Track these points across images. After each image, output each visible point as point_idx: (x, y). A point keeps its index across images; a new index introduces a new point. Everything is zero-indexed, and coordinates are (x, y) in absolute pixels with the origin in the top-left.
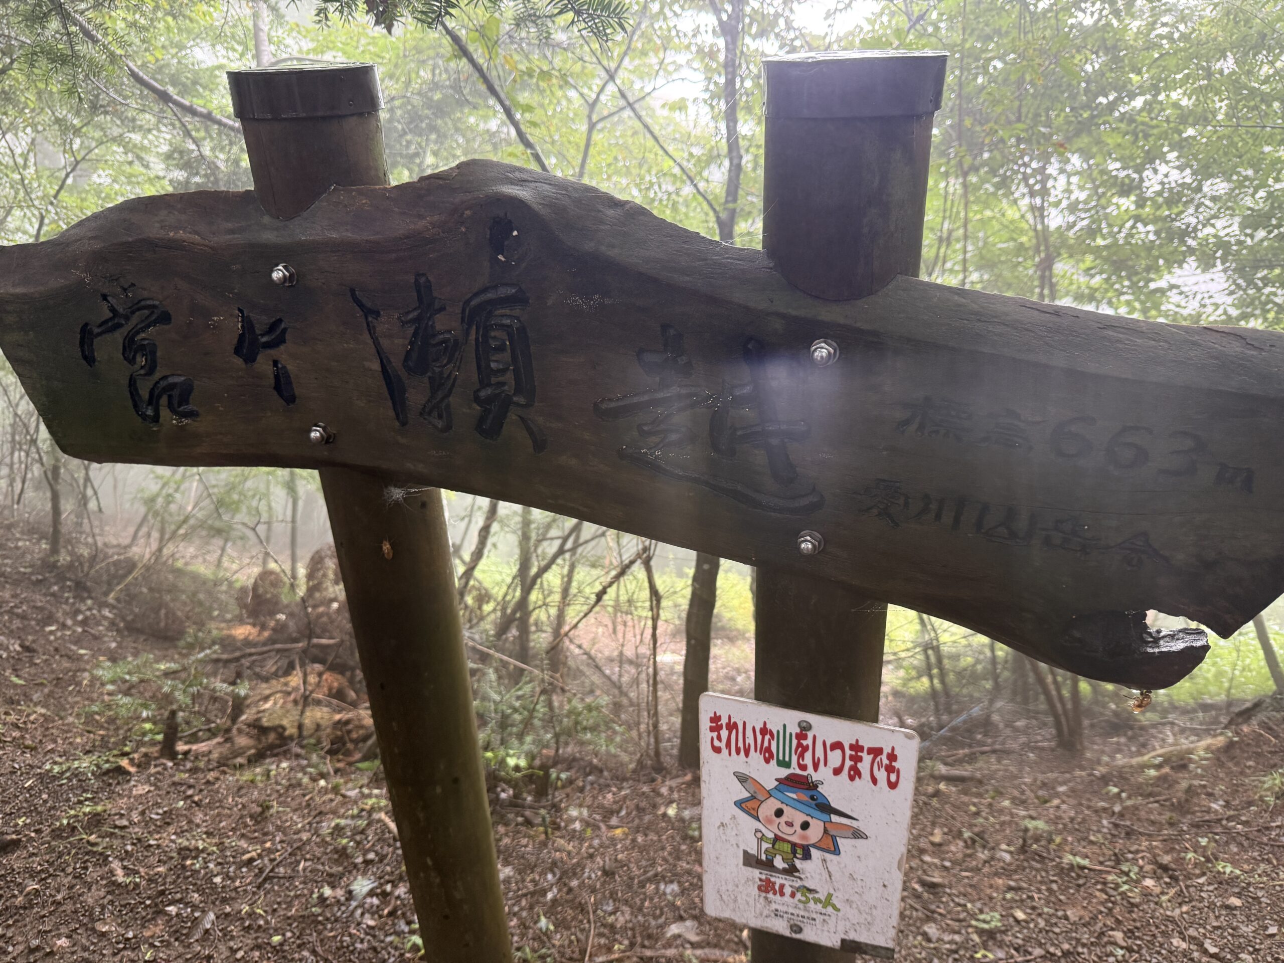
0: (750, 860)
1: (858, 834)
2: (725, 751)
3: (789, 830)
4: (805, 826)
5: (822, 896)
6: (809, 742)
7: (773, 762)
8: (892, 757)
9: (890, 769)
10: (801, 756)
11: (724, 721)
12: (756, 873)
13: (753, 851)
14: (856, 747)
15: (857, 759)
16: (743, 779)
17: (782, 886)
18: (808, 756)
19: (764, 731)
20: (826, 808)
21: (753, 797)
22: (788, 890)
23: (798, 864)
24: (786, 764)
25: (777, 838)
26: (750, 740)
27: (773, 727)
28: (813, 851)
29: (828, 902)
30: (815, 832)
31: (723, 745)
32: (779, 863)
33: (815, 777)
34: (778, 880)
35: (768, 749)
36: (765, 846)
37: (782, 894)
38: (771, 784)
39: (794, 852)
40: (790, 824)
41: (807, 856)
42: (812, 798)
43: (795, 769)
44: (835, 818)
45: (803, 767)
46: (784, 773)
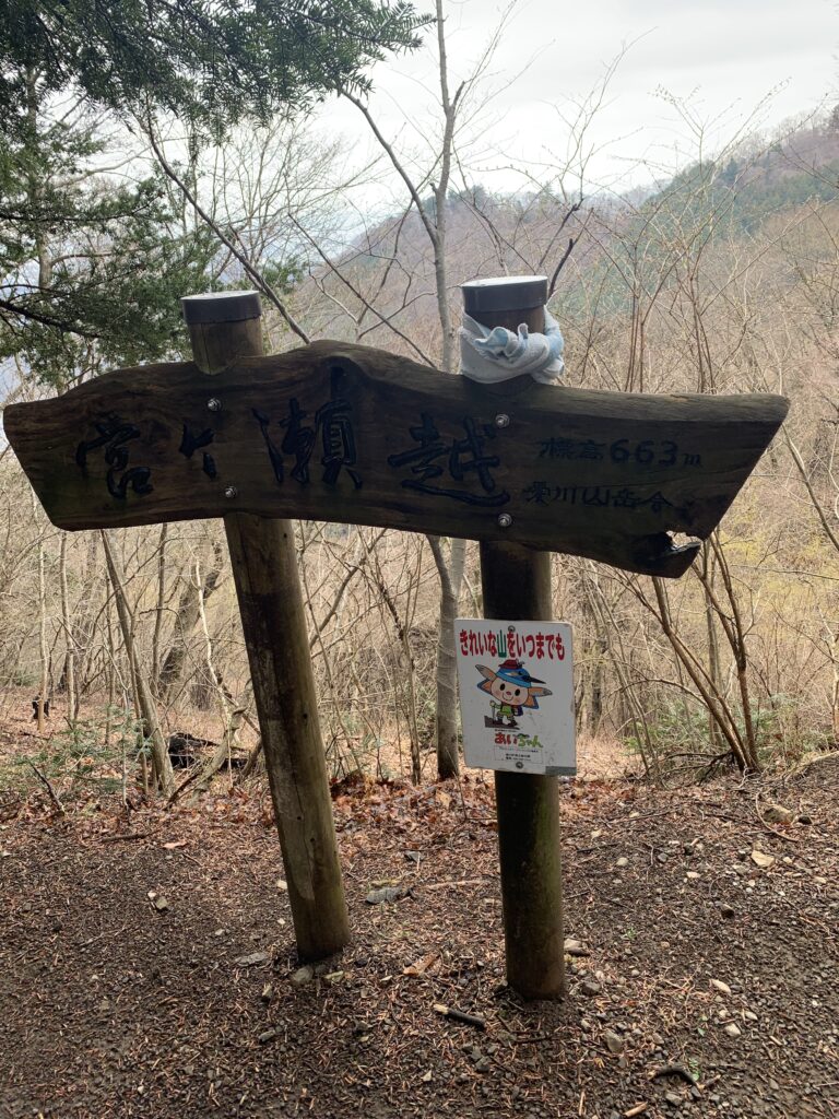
0: (490, 723)
1: (547, 693)
2: (469, 653)
3: (508, 697)
4: (518, 692)
5: (531, 739)
6: (514, 639)
7: (497, 655)
8: (559, 640)
9: (559, 647)
10: (511, 648)
11: (468, 634)
12: (492, 732)
13: (490, 716)
14: (540, 637)
15: (541, 644)
16: (480, 668)
17: (509, 736)
18: (515, 647)
19: (490, 636)
20: (528, 679)
21: (487, 680)
22: (512, 739)
23: (517, 719)
24: (502, 655)
25: (503, 704)
26: (483, 643)
27: (495, 633)
28: (524, 709)
29: (535, 743)
30: (523, 697)
31: (468, 649)
32: (506, 721)
33: (520, 660)
34: (506, 732)
35: (493, 647)
36: (497, 710)
37: (509, 742)
38: (496, 669)
39: (513, 711)
40: (509, 693)
41: (521, 713)
42: (520, 674)
43: (509, 657)
44: (533, 684)
45: (513, 655)
46: (503, 660)
